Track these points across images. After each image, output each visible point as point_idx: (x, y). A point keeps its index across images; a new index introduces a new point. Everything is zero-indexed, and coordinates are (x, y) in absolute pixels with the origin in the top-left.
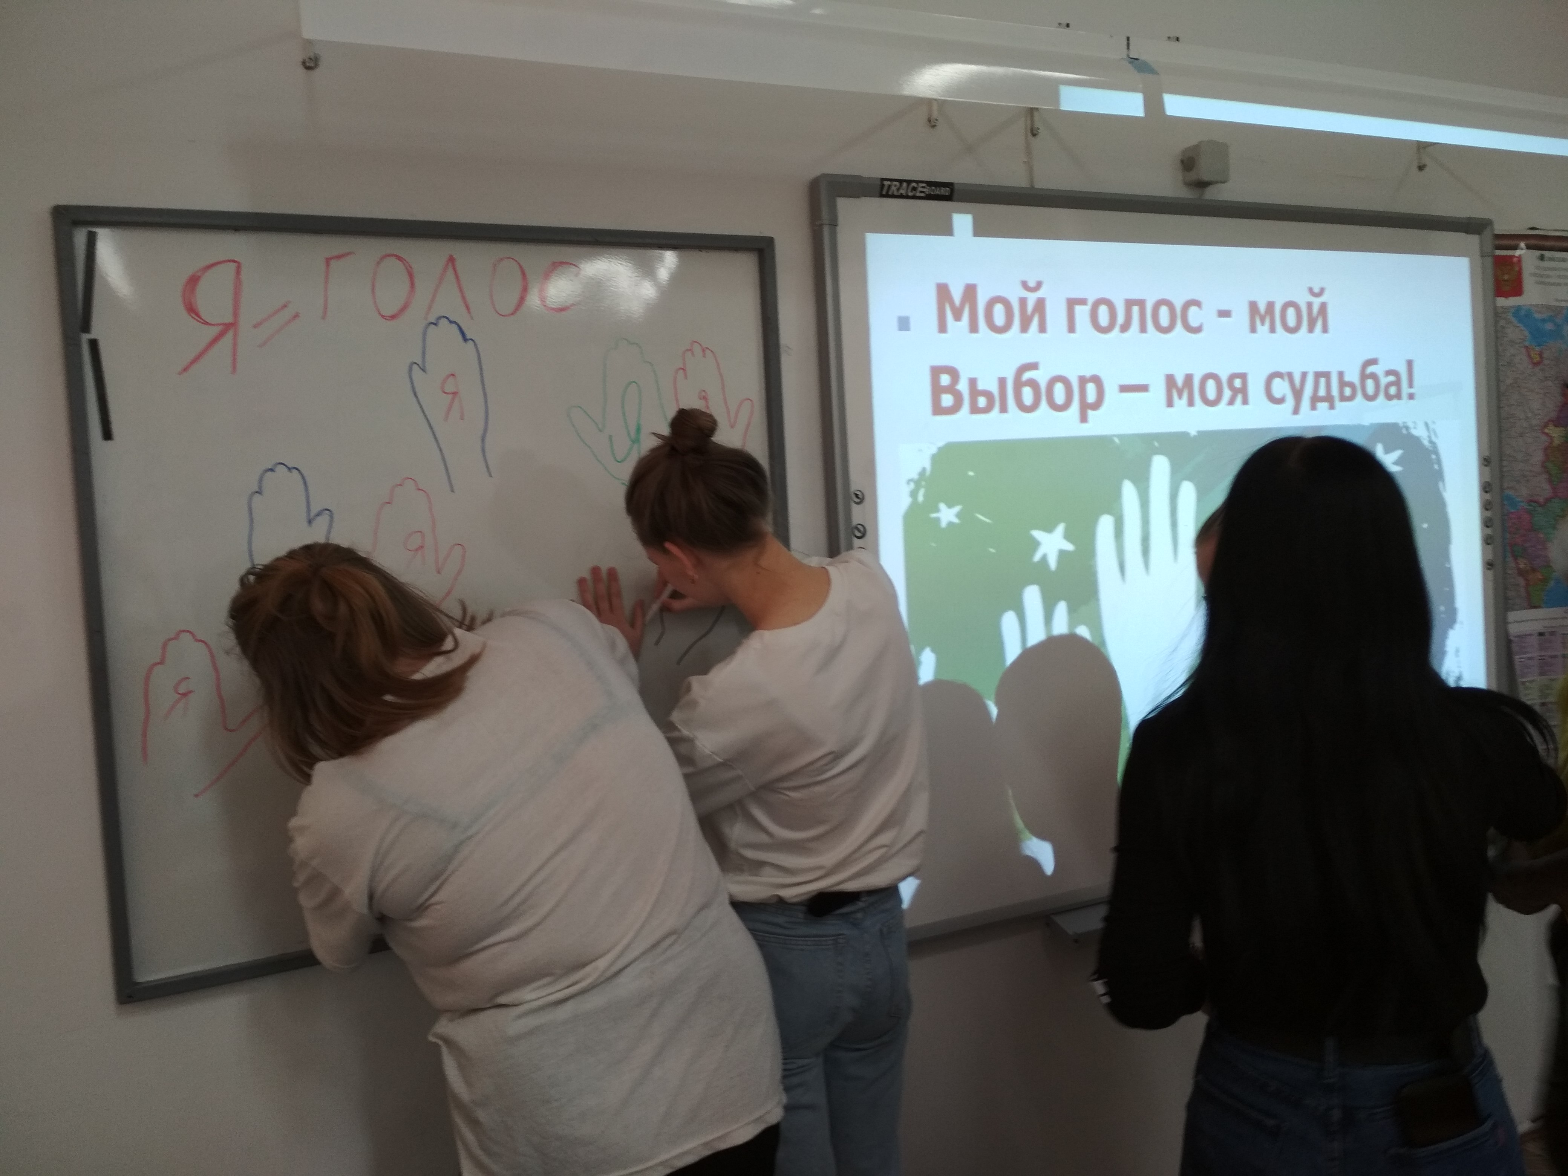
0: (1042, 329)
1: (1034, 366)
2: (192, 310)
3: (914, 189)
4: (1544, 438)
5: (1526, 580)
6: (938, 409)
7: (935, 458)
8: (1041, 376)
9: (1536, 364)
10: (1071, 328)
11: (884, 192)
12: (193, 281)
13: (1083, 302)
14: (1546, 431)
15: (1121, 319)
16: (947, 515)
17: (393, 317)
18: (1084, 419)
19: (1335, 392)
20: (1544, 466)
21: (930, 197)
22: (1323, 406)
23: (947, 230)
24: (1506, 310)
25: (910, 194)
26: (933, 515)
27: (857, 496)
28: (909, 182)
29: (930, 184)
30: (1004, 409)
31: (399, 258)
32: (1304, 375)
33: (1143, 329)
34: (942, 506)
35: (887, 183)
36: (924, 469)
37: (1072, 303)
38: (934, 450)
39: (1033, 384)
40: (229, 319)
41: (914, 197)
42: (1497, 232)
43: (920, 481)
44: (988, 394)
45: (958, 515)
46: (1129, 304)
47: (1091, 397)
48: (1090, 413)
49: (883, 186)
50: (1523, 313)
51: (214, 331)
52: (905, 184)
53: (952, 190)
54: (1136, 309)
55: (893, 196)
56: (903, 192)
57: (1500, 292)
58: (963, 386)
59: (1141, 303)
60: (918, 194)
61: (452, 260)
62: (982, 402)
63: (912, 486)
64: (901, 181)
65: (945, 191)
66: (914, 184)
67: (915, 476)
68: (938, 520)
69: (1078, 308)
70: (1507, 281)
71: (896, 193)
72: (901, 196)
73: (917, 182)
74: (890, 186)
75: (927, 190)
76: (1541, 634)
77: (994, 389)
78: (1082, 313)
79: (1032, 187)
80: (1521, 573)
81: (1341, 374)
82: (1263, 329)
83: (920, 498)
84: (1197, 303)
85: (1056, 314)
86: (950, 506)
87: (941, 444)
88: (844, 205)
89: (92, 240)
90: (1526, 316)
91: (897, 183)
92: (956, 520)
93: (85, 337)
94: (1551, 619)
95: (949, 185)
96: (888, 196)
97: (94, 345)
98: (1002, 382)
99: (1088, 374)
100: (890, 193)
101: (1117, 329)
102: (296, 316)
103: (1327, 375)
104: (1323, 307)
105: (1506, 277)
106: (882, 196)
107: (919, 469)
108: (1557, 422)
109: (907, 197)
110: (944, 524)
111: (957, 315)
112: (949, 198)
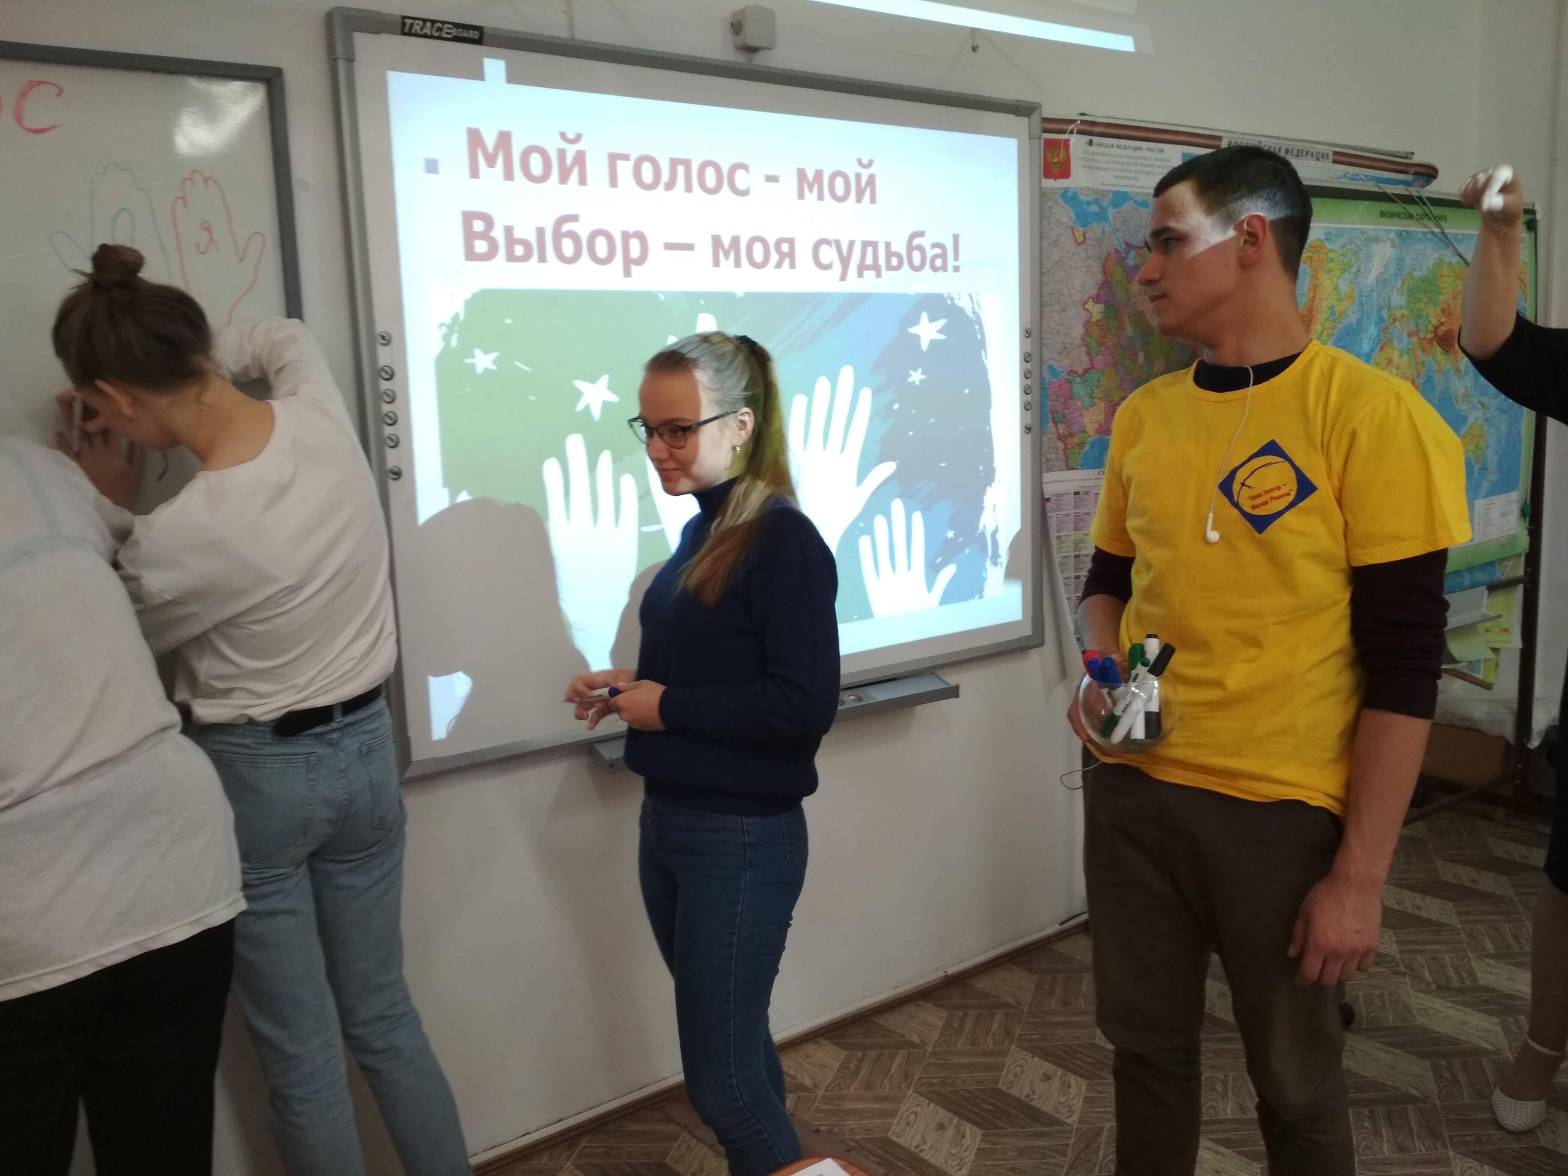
0: (583, 181)
1: (574, 218)
3: (440, 30)
4: (1084, 313)
5: (1065, 444)
6: (471, 255)
7: (469, 304)
8: (583, 230)
9: (1079, 244)
10: (614, 182)
11: (406, 30)
13: (626, 157)
14: (1086, 306)
15: (665, 177)
16: (483, 361)
18: (627, 273)
19: (882, 261)
20: (1083, 340)
21: (458, 40)
22: (869, 274)
23: (478, 74)
24: (1054, 191)
25: (436, 34)
26: (468, 361)
27: (383, 337)
28: (433, 22)
29: (457, 26)
30: (542, 258)
32: (851, 244)
33: (689, 188)
34: (478, 352)
35: (408, 21)
36: (457, 316)
37: (614, 159)
38: (468, 296)
39: (574, 236)
41: (440, 38)
42: (1044, 116)
43: (454, 325)
44: (526, 244)
45: (495, 362)
46: (674, 163)
47: (635, 250)
48: (634, 268)
49: (404, 24)
50: (1069, 195)
52: (429, 24)
53: (482, 34)
54: (681, 169)
55: (417, 35)
56: (427, 31)
57: (1048, 174)
58: (498, 234)
59: (687, 163)
60: (444, 35)
62: (519, 250)
63: (444, 330)
64: (425, 21)
65: (474, 35)
66: (439, 25)
67: (448, 321)
68: (473, 366)
69: (620, 164)
70: (1056, 163)
71: (419, 32)
72: (425, 36)
73: (443, 23)
74: (412, 25)
75: (454, 32)
76: (1077, 493)
77: (533, 239)
78: (625, 169)
79: (573, 38)
80: (1060, 437)
81: (888, 245)
82: (811, 196)
83: (454, 342)
84: (745, 167)
85: (597, 168)
86: (486, 352)
87: (476, 289)
88: (361, 40)
90: (1073, 198)
91: (420, 22)
92: (493, 367)
94: (1085, 480)
95: (479, 29)
96: (409, 34)
98: (540, 232)
99: (631, 229)
100: (413, 32)
101: (661, 186)
103: (874, 245)
104: (872, 179)
105: (1055, 160)
106: (404, 34)
107: (452, 314)
108: (1097, 299)
109: (432, 37)
110: (480, 370)
111: (491, 162)
112: (479, 42)
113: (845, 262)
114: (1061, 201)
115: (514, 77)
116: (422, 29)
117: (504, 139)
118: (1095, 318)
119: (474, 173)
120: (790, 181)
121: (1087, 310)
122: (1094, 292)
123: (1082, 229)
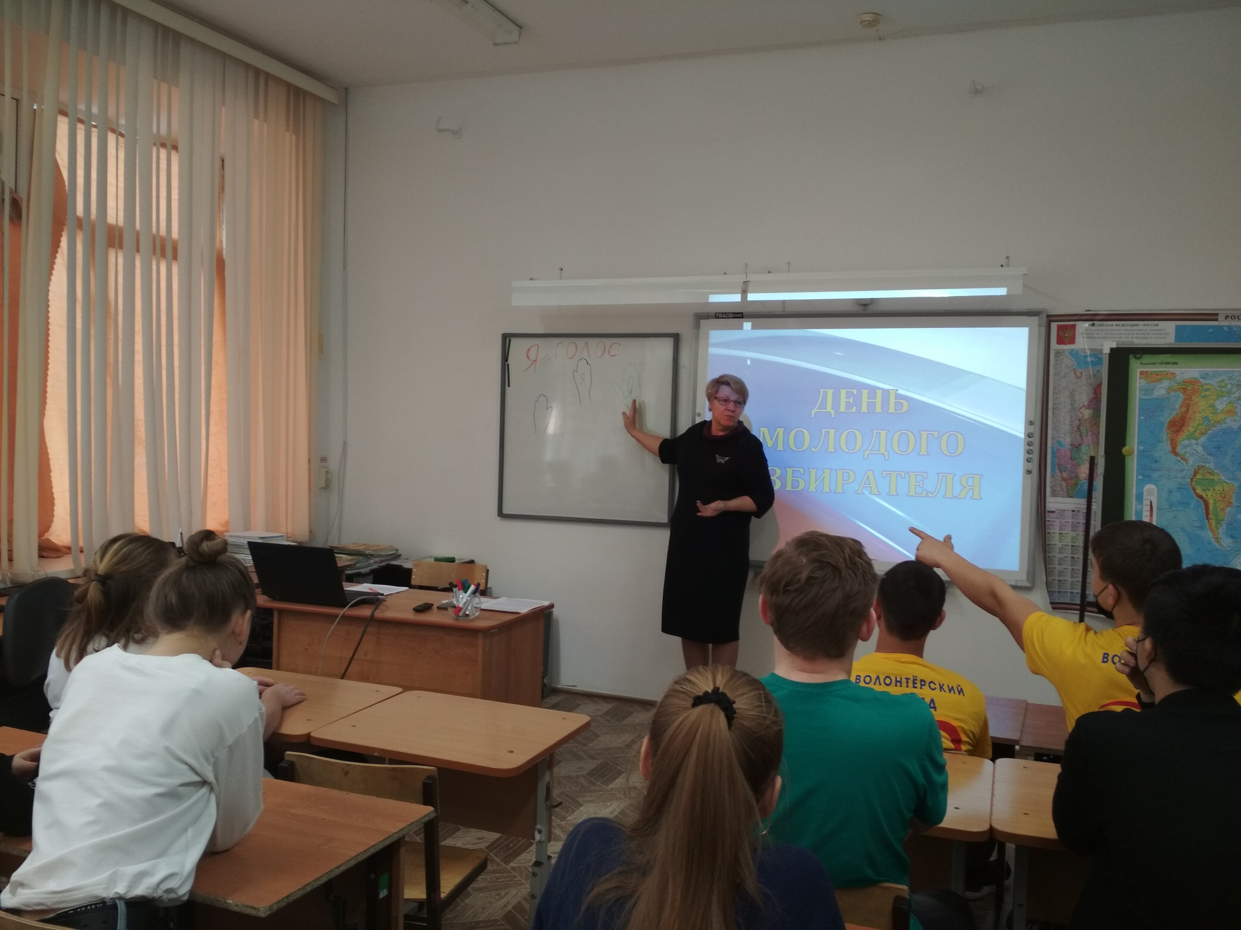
2: (528, 357)
4: (1080, 414)
5: (1067, 483)
9: (1078, 378)
11: (717, 317)
12: (529, 350)
14: (1081, 411)
17: (571, 358)
20: (1080, 428)
21: (734, 318)
23: (741, 328)
24: (1065, 351)
28: (725, 313)
29: (733, 313)
31: (574, 343)
35: (717, 314)
40: (535, 359)
41: (728, 318)
42: (1050, 314)
49: (716, 315)
50: (1074, 352)
51: (532, 362)
52: (724, 314)
53: (743, 315)
55: (720, 318)
56: (723, 316)
57: (1060, 342)
60: (730, 317)
61: (587, 343)
64: (723, 313)
65: (741, 315)
66: (728, 314)
70: (1067, 337)
71: (721, 317)
72: (724, 318)
73: (729, 313)
74: (718, 315)
75: (733, 315)
76: (1073, 511)
80: (1063, 479)
88: (703, 322)
89: (510, 340)
90: (1076, 354)
91: (721, 314)
93: (507, 363)
94: (1078, 504)
95: (742, 313)
96: (718, 318)
97: (508, 364)
100: (719, 317)
102: (549, 358)
105: (1067, 335)
108: (1088, 407)
109: (726, 318)
112: (742, 317)
114: (1069, 356)
115: (754, 327)
118: (1086, 416)
121: (1082, 413)
122: (1085, 403)
123: (1080, 370)
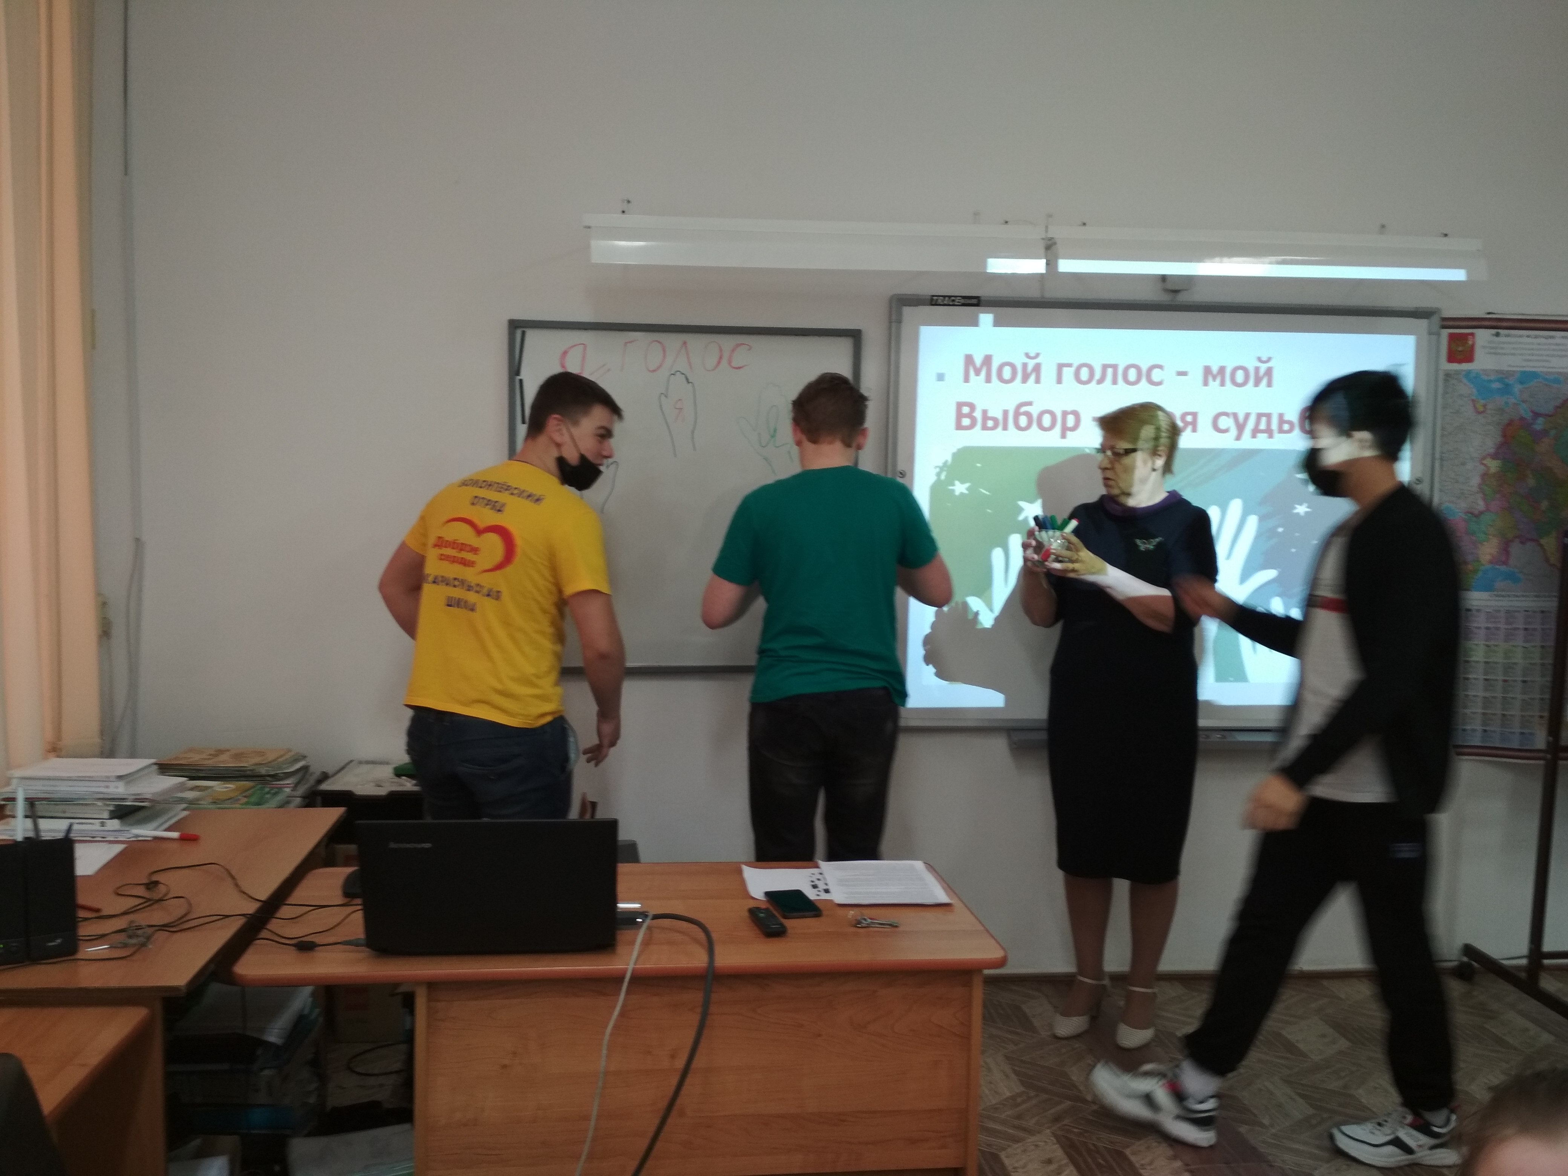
0: (1038, 381)
1: (1029, 404)
3: (953, 301)
4: (1482, 467)
6: (959, 427)
7: (955, 455)
8: (1034, 411)
9: (1479, 413)
10: (1059, 381)
11: (933, 303)
12: (565, 353)
13: (1069, 365)
14: (1485, 462)
15: (1098, 375)
16: (960, 488)
17: (654, 371)
18: (1063, 436)
19: (1274, 426)
20: (1480, 488)
21: (964, 305)
24: (1458, 372)
25: (951, 303)
26: (951, 488)
28: (950, 297)
29: (964, 297)
30: (1005, 428)
31: (659, 342)
32: (1247, 416)
33: (1115, 382)
34: (957, 483)
35: (935, 298)
36: (946, 461)
37: (1060, 367)
38: (955, 450)
39: (1028, 415)
41: (954, 305)
42: (1445, 316)
43: (944, 467)
44: (995, 420)
45: (967, 489)
46: (1105, 367)
47: (1070, 423)
48: (1069, 433)
49: (932, 300)
52: (947, 298)
53: (979, 301)
54: (1110, 371)
55: (940, 305)
56: (946, 302)
57: (1451, 359)
58: (978, 414)
59: (1115, 367)
60: (957, 303)
61: (685, 343)
62: (990, 423)
63: (938, 470)
64: (944, 297)
65: (974, 301)
66: (953, 298)
67: (941, 464)
68: (953, 491)
69: (1065, 369)
70: (1461, 351)
71: (941, 303)
72: (945, 305)
73: (955, 297)
74: (937, 300)
75: (963, 301)
77: (1000, 416)
78: (1068, 373)
79: (1043, 297)
81: (1281, 416)
82: (1214, 385)
83: (943, 477)
84: (1160, 367)
85: (1048, 373)
86: (962, 482)
87: (960, 446)
88: (907, 311)
89: (524, 336)
91: (942, 298)
92: (966, 492)
94: (1477, 600)
95: (977, 298)
96: (935, 305)
97: (521, 381)
98: (1006, 413)
99: (1069, 409)
100: (938, 303)
101: (1094, 383)
102: (609, 370)
103: (1268, 416)
104: (1269, 372)
105: (1460, 349)
106: (932, 305)
107: (943, 461)
108: (1495, 456)
109: (949, 305)
110: (957, 493)
111: (978, 372)
112: (977, 305)
113: (1241, 428)
114: (1465, 380)
115: (997, 323)
116: (943, 301)
117: (988, 360)
118: (1493, 470)
119: (967, 379)
120: (1197, 375)
121: (1484, 465)
122: (1492, 451)
123: (1482, 402)
